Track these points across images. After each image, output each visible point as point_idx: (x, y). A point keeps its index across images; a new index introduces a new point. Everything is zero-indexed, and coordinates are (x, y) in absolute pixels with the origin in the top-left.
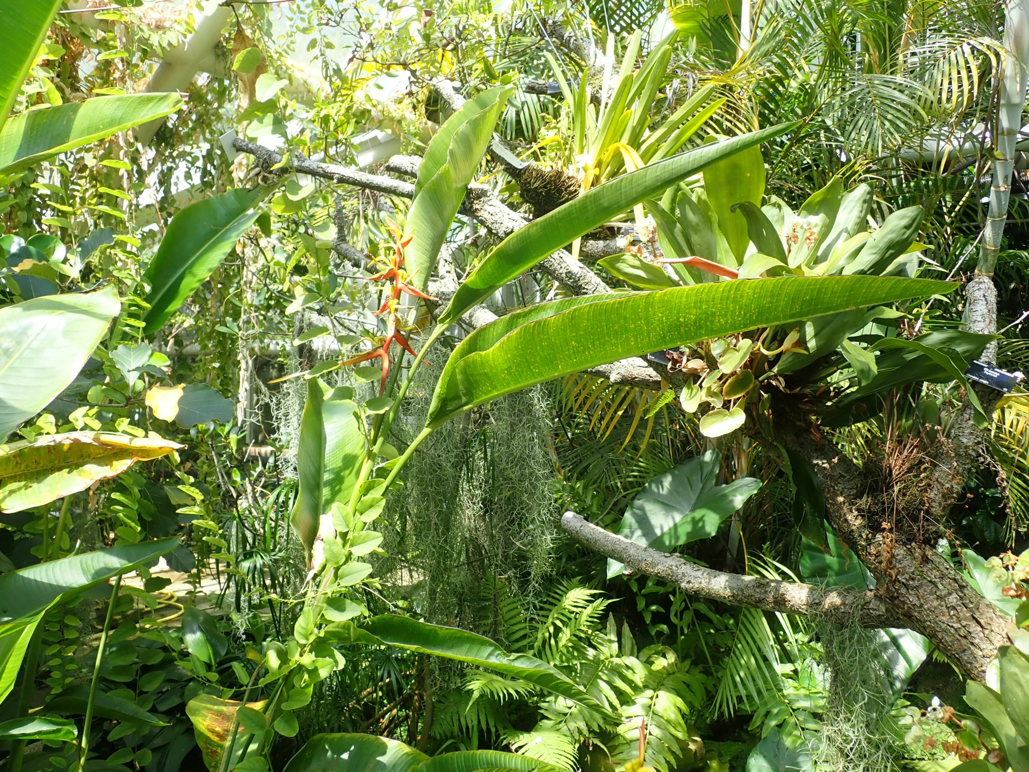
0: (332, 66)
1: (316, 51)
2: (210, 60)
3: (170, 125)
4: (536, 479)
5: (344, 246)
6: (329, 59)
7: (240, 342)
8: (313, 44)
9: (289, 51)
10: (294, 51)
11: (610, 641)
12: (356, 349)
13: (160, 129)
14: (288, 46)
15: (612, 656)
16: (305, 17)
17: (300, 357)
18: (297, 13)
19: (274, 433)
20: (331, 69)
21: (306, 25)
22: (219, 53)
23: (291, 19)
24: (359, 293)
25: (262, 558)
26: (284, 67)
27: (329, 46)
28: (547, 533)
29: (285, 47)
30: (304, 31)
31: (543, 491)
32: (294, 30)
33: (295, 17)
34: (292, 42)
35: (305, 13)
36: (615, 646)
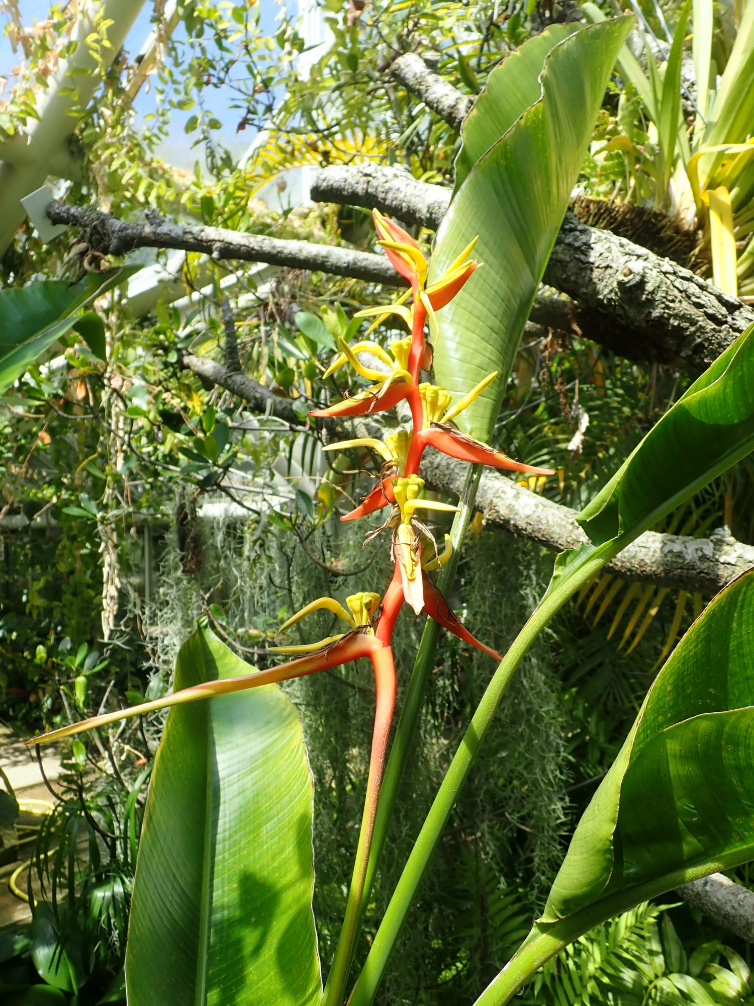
0: (220, 154)
1: (197, 134)
2: (62, 159)
3: (19, 250)
4: (536, 719)
5: (238, 378)
6: (213, 145)
7: (100, 527)
8: (191, 125)
9: (162, 136)
10: (167, 134)
11: (652, 953)
12: (262, 546)
13: (6, 254)
14: (160, 129)
15: (657, 977)
16: (181, 88)
17: (182, 549)
18: (170, 84)
19: (148, 659)
20: (218, 156)
21: (182, 97)
22: (75, 149)
23: (162, 92)
24: (265, 451)
25: (123, 882)
26: (160, 172)
27: (215, 124)
28: (555, 799)
29: (156, 131)
30: (181, 105)
31: (548, 736)
32: (167, 106)
33: (166, 88)
34: (165, 123)
35: (179, 83)
36: (660, 960)
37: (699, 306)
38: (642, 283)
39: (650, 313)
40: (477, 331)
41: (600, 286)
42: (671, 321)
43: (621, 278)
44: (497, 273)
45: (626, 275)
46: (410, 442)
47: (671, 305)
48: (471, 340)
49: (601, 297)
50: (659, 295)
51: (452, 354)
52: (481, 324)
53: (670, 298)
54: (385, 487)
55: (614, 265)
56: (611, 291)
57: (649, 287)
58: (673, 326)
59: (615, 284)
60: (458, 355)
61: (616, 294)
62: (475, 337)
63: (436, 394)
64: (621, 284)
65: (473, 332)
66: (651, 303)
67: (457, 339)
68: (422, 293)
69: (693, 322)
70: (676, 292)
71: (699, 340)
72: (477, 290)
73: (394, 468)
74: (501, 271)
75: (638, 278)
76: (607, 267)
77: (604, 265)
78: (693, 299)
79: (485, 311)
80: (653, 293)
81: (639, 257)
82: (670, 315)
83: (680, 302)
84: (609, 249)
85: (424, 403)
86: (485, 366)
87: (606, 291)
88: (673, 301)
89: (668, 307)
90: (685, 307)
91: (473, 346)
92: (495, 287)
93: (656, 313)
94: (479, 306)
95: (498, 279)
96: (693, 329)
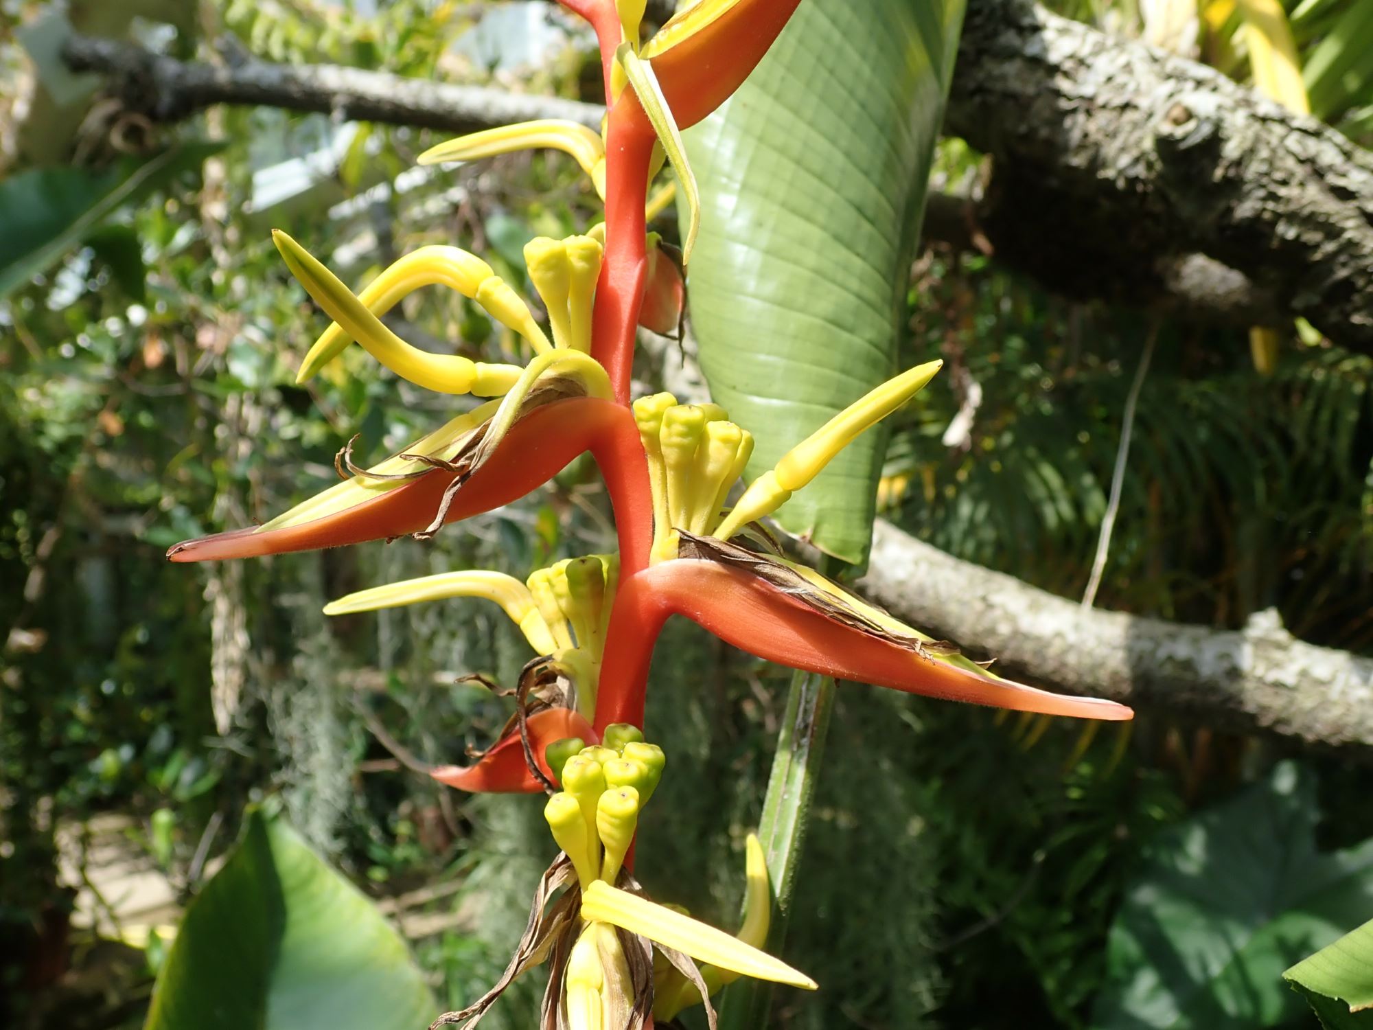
37: (1344, 194)
38: (1213, 143)
39: (1230, 211)
40: (821, 217)
41: (1110, 149)
42: (1281, 228)
43: (1166, 129)
44: (864, 55)
45: (1177, 122)
46: (610, 599)
47: (1282, 192)
48: (803, 242)
49: (1110, 173)
50: (1253, 169)
51: (751, 284)
52: (829, 195)
53: (1278, 176)
54: (535, 742)
55: (1143, 103)
56: (1136, 161)
57: (1231, 150)
58: (1284, 241)
59: (1148, 144)
60: (769, 288)
61: (1150, 166)
62: (816, 234)
63: (697, 433)
64: (1165, 144)
65: (808, 219)
66: (1233, 186)
67: (764, 238)
68: (630, 57)
69: (1332, 232)
70: (1290, 163)
71: (1342, 273)
72: (813, 100)
73: (562, 684)
74: (873, 50)
75: (1206, 130)
76: (1126, 107)
77: (1118, 101)
78: (1332, 179)
79: (840, 159)
80: (1238, 163)
81: (1199, 83)
82: (1278, 216)
83: (1302, 184)
84: (1128, 68)
85: (654, 468)
86: (849, 320)
87: (1124, 161)
88: (1284, 183)
89: (1273, 197)
90: (1312, 196)
91: (811, 259)
92: (861, 92)
93: (1245, 209)
94: (822, 144)
95: (866, 71)
96: (1330, 247)
